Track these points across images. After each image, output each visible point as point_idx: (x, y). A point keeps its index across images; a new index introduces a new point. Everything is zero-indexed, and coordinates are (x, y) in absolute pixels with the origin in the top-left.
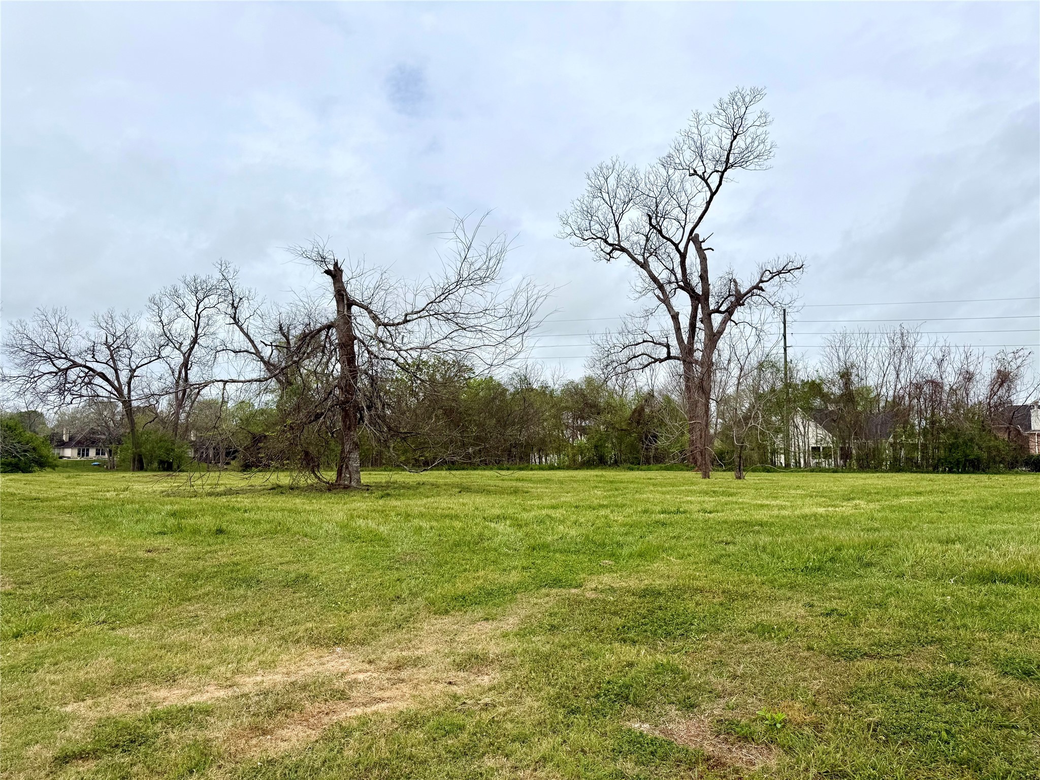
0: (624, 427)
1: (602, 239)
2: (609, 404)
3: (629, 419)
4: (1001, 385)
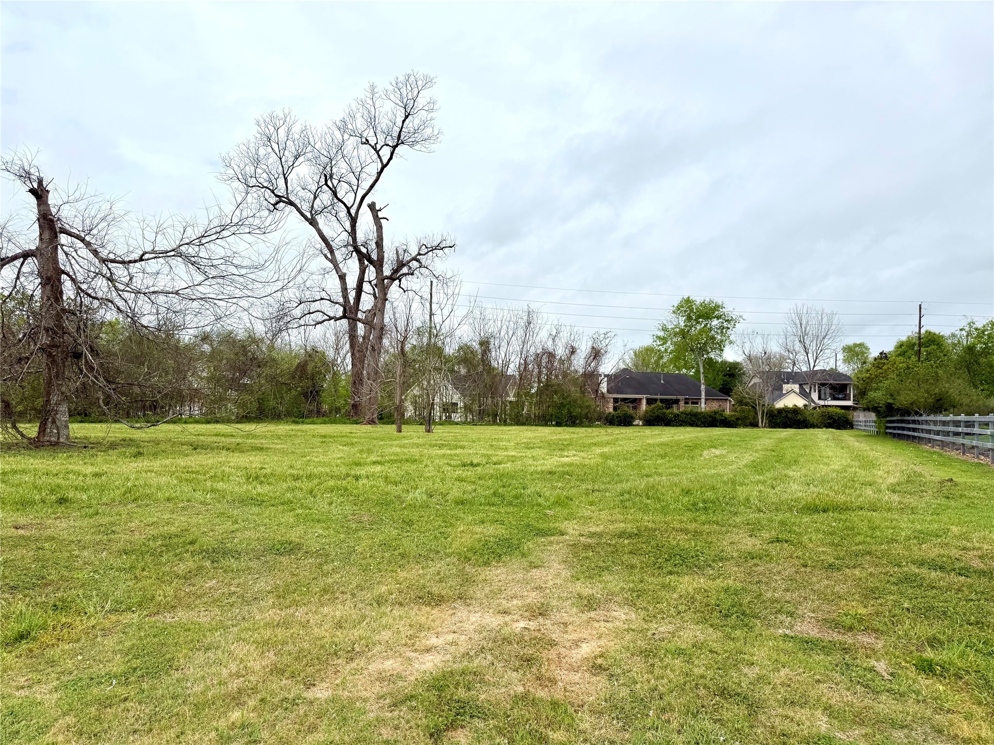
1: (269, 189)
3: (292, 373)
4: (594, 358)
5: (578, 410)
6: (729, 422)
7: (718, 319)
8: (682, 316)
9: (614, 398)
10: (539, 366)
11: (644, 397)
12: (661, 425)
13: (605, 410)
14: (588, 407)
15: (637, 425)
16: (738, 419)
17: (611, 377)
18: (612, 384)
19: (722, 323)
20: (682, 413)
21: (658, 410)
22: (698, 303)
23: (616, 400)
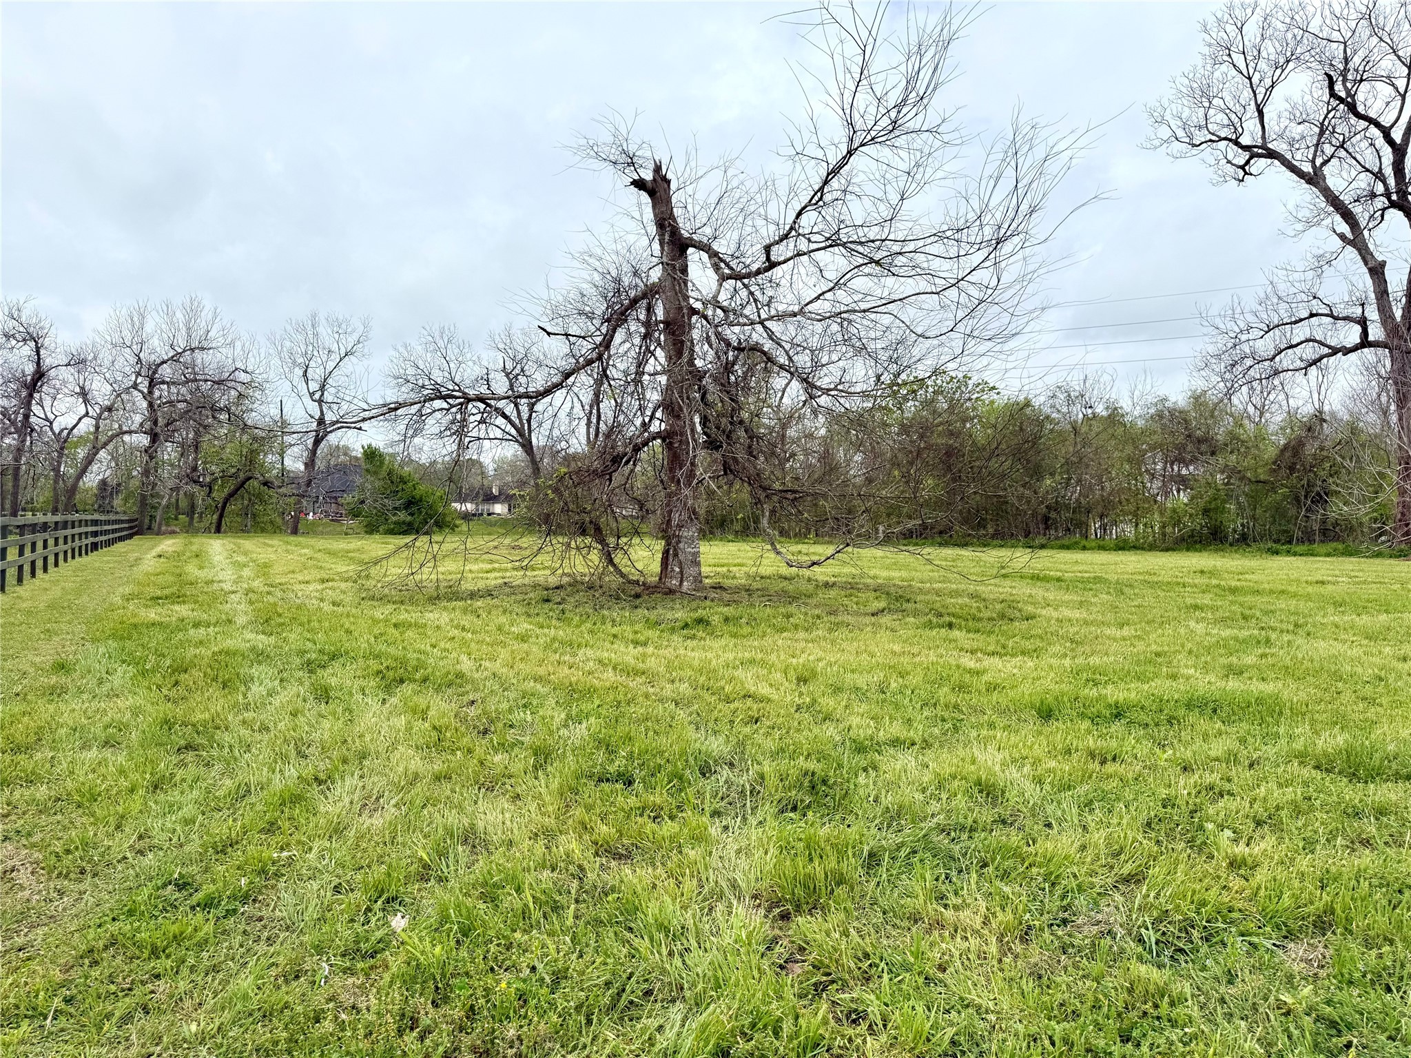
0: (1262, 477)
1: (1230, 140)
2: (1233, 437)
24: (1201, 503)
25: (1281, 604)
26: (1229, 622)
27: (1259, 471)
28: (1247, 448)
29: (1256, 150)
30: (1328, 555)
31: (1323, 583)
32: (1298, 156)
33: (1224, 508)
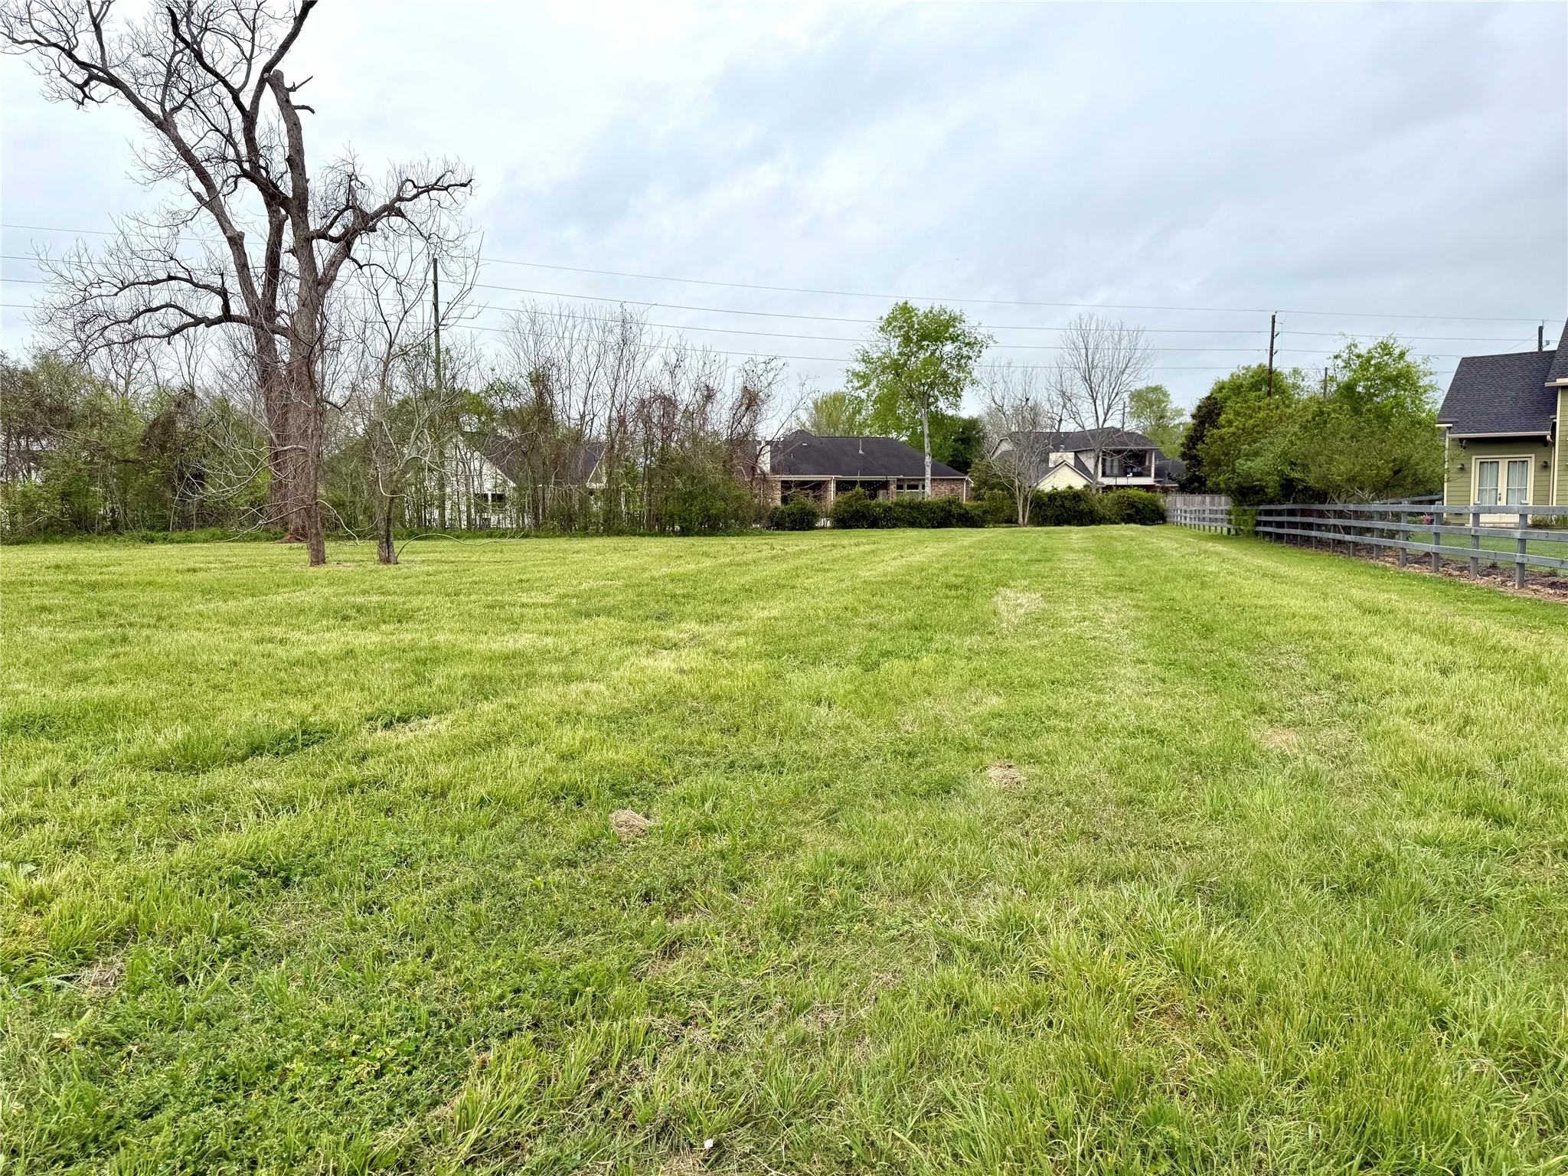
0: (132, 456)
1: (63, 49)
2: (95, 409)
3: (143, 440)
4: (747, 409)
5: (720, 505)
6: (972, 517)
7: (953, 342)
8: (895, 337)
9: (783, 482)
10: (647, 422)
11: (831, 479)
12: (863, 527)
13: (768, 504)
14: (738, 497)
15: (823, 528)
16: (985, 512)
17: (777, 445)
18: (780, 457)
19: (960, 348)
20: (896, 504)
21: (856, 500)
22: (920, 313)
23: (786, 485)
24: (59, 485)
25: (145, 597)
26: (82, 623)
27: (128, 449)
28: (110, 422)
29: (96, 71)
30: (206, 541)
31: (195, 571)
32: (144, 93)
33: (88, 490)
